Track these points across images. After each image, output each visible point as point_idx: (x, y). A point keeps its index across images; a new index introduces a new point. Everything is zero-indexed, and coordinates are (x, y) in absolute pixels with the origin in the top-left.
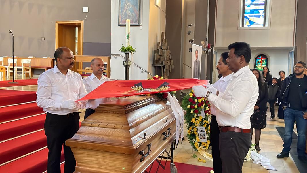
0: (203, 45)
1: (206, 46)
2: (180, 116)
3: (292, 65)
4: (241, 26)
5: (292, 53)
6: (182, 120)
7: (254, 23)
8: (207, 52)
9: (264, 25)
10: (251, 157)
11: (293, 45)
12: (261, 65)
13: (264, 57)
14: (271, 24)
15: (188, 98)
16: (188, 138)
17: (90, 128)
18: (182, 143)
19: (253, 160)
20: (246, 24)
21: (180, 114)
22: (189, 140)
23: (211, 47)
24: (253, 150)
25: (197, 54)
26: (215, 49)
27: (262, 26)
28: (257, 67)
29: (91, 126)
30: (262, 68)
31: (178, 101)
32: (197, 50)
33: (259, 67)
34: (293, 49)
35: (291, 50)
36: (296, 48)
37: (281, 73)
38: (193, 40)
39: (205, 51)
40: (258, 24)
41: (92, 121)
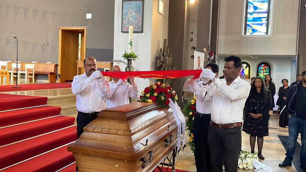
0: (205, 52)
1: (208, 53)
2: (182, 123)
3: (294, 74)
4: (243, 34)
5: (294, 62)
6: (184, 128)
7: (257, 31)
8: (209, 59)
9: (267, 33)
10: (253, 165)
11: (296, 54)
12: (263, 73)
13: (267, 64)
14: (273, 33)
15: (190, 106)
16: (190, 145)
17: (92, 134)
18: (183, 150)
19: (255, 168)
20: (248, 32)
21: (182, 121)
22: (190, 147)
23: (213, 55)
24: (255, 158)
25: (199, 61)
26: (218, 57)
27: (265, 34)
28: (260, 75)
29: (93, 132)
30: (264, 75)
31: (180, 108)
32: (199, 57)
33: (261, 75)
34: (296, 57)
35: (293, 58)
36: (298, 56)
37: (284, 81)
38: (196, 47)
39: (207, 58)
40: (260, 32)
41: (95, 126)
